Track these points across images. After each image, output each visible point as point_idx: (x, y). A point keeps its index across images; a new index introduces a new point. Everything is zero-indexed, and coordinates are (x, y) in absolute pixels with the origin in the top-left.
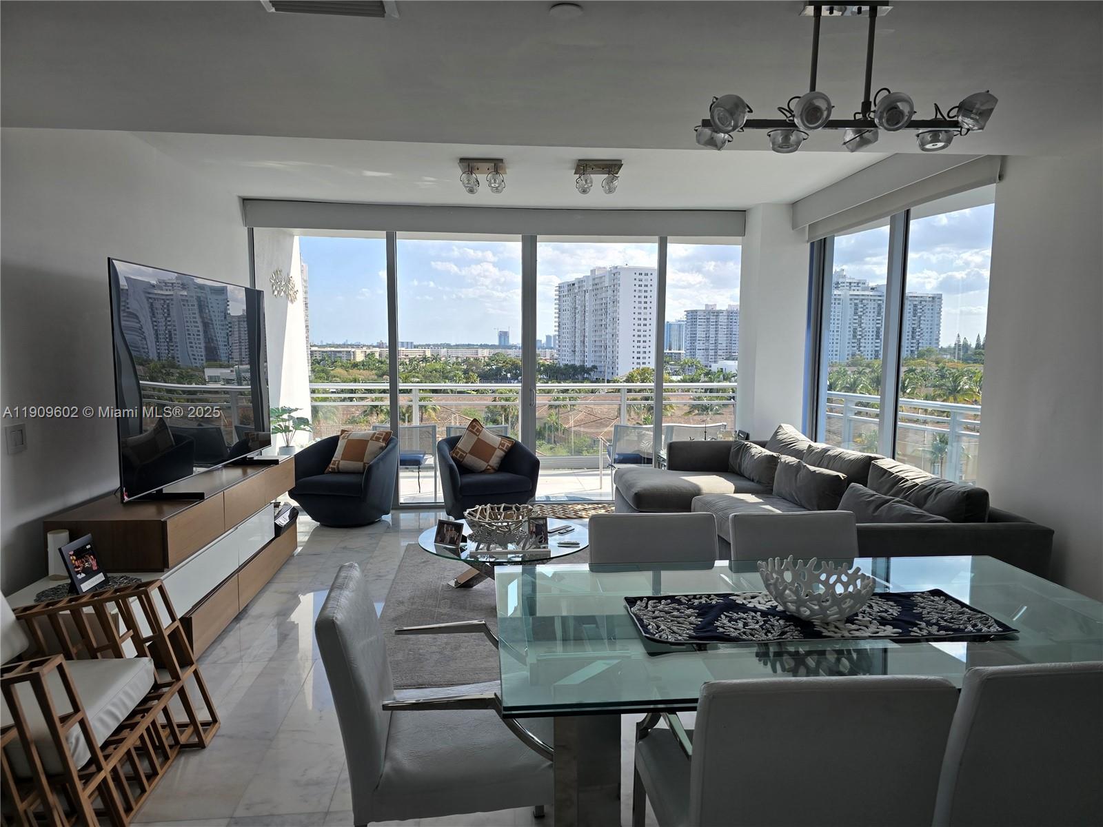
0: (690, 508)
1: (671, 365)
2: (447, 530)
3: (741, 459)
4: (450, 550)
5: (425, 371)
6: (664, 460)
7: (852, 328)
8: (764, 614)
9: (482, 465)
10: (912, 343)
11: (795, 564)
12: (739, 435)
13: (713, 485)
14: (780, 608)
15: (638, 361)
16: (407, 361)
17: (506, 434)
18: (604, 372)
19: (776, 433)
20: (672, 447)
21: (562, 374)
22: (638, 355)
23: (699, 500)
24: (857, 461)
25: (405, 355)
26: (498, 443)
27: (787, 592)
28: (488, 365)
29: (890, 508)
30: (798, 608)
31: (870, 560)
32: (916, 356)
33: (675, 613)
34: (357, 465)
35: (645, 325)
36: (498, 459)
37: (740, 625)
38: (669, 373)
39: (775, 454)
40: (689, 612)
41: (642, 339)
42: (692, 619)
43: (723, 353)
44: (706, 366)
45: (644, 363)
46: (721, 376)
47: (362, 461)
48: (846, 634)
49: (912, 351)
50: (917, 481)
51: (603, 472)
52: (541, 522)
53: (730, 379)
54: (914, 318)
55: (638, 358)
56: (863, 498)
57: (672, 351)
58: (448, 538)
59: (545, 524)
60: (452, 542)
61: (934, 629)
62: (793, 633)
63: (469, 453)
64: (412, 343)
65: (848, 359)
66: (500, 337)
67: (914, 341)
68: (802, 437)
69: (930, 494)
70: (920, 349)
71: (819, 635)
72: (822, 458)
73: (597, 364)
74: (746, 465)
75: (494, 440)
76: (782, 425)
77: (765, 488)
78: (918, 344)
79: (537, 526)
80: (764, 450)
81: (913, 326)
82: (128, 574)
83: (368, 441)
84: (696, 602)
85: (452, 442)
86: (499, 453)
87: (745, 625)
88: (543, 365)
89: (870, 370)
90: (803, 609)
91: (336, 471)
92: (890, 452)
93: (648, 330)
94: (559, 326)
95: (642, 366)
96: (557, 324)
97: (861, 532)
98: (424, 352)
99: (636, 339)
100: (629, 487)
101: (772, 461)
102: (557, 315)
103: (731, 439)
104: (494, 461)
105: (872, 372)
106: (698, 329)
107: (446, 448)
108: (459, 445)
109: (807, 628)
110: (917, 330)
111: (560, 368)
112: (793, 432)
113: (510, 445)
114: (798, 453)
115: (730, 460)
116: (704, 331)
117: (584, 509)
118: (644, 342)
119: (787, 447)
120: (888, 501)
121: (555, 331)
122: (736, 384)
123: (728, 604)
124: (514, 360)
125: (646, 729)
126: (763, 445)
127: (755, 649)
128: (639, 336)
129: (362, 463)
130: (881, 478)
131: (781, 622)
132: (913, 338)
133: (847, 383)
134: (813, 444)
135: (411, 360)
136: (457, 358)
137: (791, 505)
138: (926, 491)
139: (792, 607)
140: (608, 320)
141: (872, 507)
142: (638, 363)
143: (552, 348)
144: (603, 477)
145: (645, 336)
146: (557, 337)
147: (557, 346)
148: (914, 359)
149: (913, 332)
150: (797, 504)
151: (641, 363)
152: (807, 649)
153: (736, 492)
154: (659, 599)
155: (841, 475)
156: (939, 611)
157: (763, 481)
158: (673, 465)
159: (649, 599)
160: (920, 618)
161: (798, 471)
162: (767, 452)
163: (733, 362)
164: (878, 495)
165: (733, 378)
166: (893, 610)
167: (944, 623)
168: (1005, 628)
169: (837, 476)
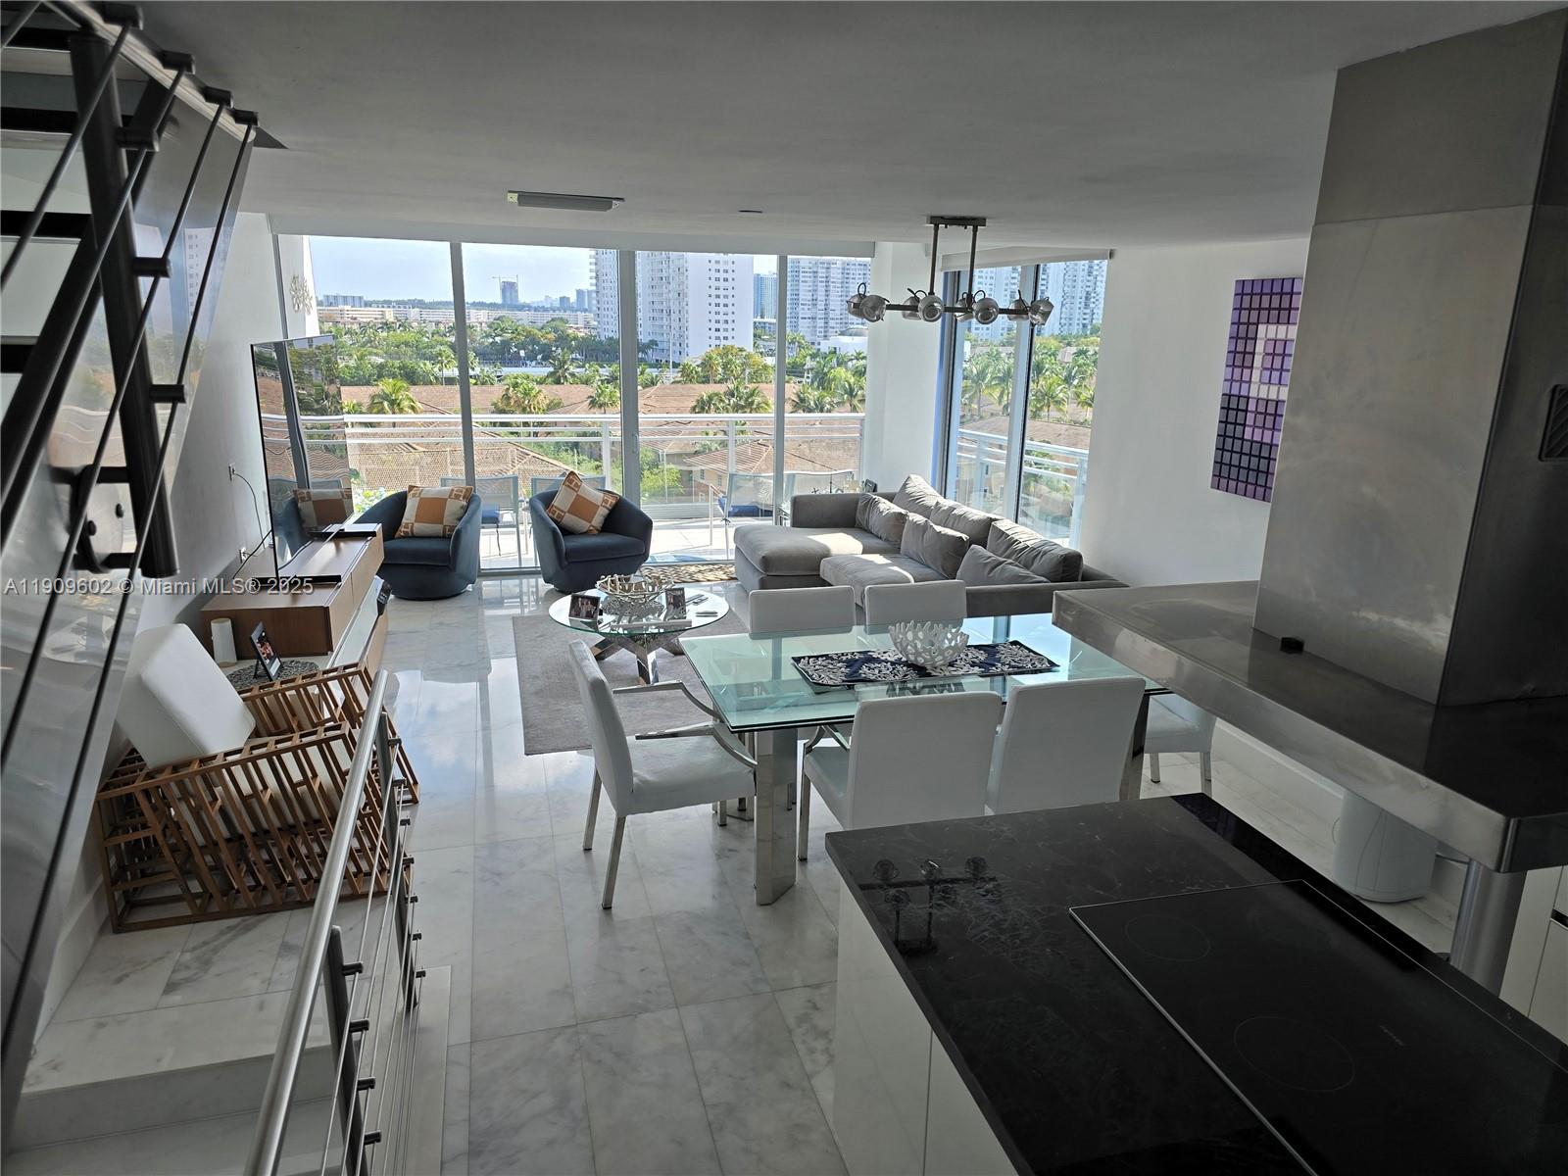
1: (763, 340)
2: (582, 604)
3: (869, 515)
4: (586, 623)
5: (388, 344)
6: (786, 515)
7: (1009, 291)
8: (893, 663)
9: (583, 525)
10: (1085, 314)
11: (915, 627)
12: (866, 485)
13: (841, 544)
14: (904, 659)
15: (718, 334)
16: (355, 327)
17: (604, 485)
18: (668, 350)
19: (905, 485)
20: (796, 502)
21: (605, 352)
22: (717, 326)
23: (829, 562)
24: (979, 522)
25: (352, 318)
26: (601, 500)
27: (909, 647)
28: (488, 336)
29: (1003, 570)
30: (916, 658)
31: (992, 618)
32: (1088, 332)
33: (830, 666)
34: (437, 529)
35: (726, 280)
36: (602, 519)
37: (877, 671)
38: (761, 353)
39: (903, 511)
40: (840, 665)
41: (722, 301)
42: (843, 669)
43: (837, 323)
44: (813, 343)
45: (726, 338)
46: (835, 360)
47: (442, 523)
48: (947, 674)
49: (1084, 326)
50: (1028, 543)
51: (714, 523)
52: (679, 593)
53: (846, 363)
54: (1089, 278)
55: (718, 330)
56: (982, 560)
57: (765, 320)
58: (584, 612)
59: (683, 595)
60: (589, 615)
61: (1006, 668)
62: (912, 674)
63: (568, 512)
64: (360, 298)
65: (1002, 335)
66: (504, 291)
67: (1087, 311)
68: (931, 490)
69: (1037, 556)
70: (1094, 321)
71: (929, 675)
72: (949, 517)
73: (657, 338)
74: (874, 522)
75: (597, 497)
76: (912, 476)
77: (892, 549)
78: (1093, 314)
79: (675, 597)
80: (892, 505)
81: (1087, 289)
82: (296, 659)
83: (446, 500)
84: (844, 658)
85: (547, 499)
86: (602, 512)
87: (880, 671)
88: (575, 339)
90: (919, 659)
91: (410, 534)
92: (1013, 517)
93: (730, 289)
94: (597, 277)
95: (723, 342)
96: (594, 274)
97: (969, 594)
98: (383, 314)
99: (714, 301)
100: (754, 549)
101: (901, 518)
102: (594, 260)
103: (858, 491)
104: (598, 520)
106: (801, 288)
107: (540, 506)
108: (556, 502)
109: (921, 671)
110: (1093, 295)
111: (601, 342)
112: (922, 486)
113: (614, 502)
114: (925, 511)
115: (858, 515)
116: (810, 291)
117: (700, 571)
118: (726, 305)
119: (915, 503)
120: (1003, 562)
121: (592, 285)
122: (863, 414)
123: (868, 659)
124: (529, 329)
125: (811, 746)
126: (890, 498)
127: (886, 687)
128: (718, 296)
129: (441, 526)
130: (998, 540)
131: (905, 668)
132: (1087, 306)
133: (999, 371)
134: (941, 499)
135: (364, 327)
136: (438, 323)
138: (1034, 553)
139: (912, 658)
140: (671, 270)
141: (988, 569)
142: (718, 338)
143: (585, 310)
144: (714, 530)
145: (726, 297)
146: (594, 295)
147: (595, 308)
148: (1086, 336)
149: (1086, 298)
151: (722, 338)
152: (921, 684)
153: (863, 553)
154: (817, 657)
155: (965, 537)
156: (1012, 655)
157: (890, 539)
158: (799, 522)
159: (810, 657)
160: (999, 661)
161: (924, 532)
162: (896, 509)
163: (851, 338)
164: (994, 557)
165: (850, 363)
166: (982, 656)
167: (1013, 663)
168: (1052, 664)
169: (961, 537)
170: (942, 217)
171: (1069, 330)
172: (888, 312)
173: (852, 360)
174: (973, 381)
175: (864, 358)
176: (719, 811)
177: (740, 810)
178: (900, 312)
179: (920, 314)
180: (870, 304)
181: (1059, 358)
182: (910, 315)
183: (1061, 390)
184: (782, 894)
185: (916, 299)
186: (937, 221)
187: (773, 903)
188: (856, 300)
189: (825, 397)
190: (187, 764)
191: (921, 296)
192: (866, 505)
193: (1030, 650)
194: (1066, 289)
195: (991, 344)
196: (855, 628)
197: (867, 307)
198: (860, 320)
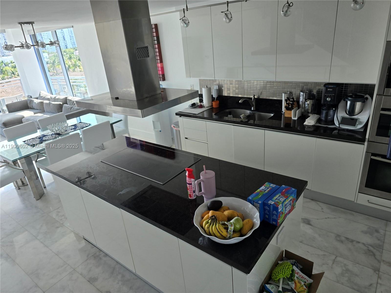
0: (22, 122)
3: (32, 104)
6: (6, 110)
8: (51, 135)
12: (28, 97)
13: (27, 114)
19: (40, 94)
20: (8, 106)
23: (24, 119)
24: (64, 99)
29: (74, 108)
33: (34, 140)
37: (47, 138)
39: (42, 101)
40: (37, 139)
42: (38, 140)
56: (67, 108)
62: (57, 136)
68: (48, 94)
71: (61, 135)
72: (55, 99)
74: (34, 106)
76: (41, 91)
77: (43, 111)
84: (38, 138)
89: (66, 53)
92: (72, 95)
101: (42, 103)
105: (67, 54)
109: (59, 134)
114: (48, 99)
115: (29, 105)
119: (44, 99)
120: (72, 107)
123: (44, 136)
126: (37, 98)
130: (70, 102)
131: (55, 135)
134: (52, 96)
137: (51, 113)
139: (55, 132)
141: (70, 109)
150: (52, 113)
153: (34, 114)
154: (30, 139)
155: (61, 103)
156: (80, 125)
157: (41, 108)
158: (10, 111)
159: (28, 140)
160: (77, 127)
161: (50, 105)
162: (39, 101)
163: (6, 57)
164: (70, 106)
165: (9, 65)
166: (73, 127)
167: (81, 127)
168: (90, 124)
169: (60, 104)
170: (22, 22)
171: (75, 46)
172: (16, 48)
173: (9, 64)
174: (52, 64)
175: (14, 62)
176: (17, 186)
177: (23, 184)
178: (19, 48)
179: (25, 48)
180: (10, 47)
181: (75, 54)
182: (22, 48)
183: (79, 63)
184: (42, 196)
185: (22, 44)
186: (21, 23)
187: (41, 198)
188: (5, 46)
189: (4, 76)
191: (24, 43)
192: (30, 101)
193: (84, 123)
194: (70, 34)
195: (54, 53)
196: (38, 130)
197: (10, 48)
198: (8, 51)
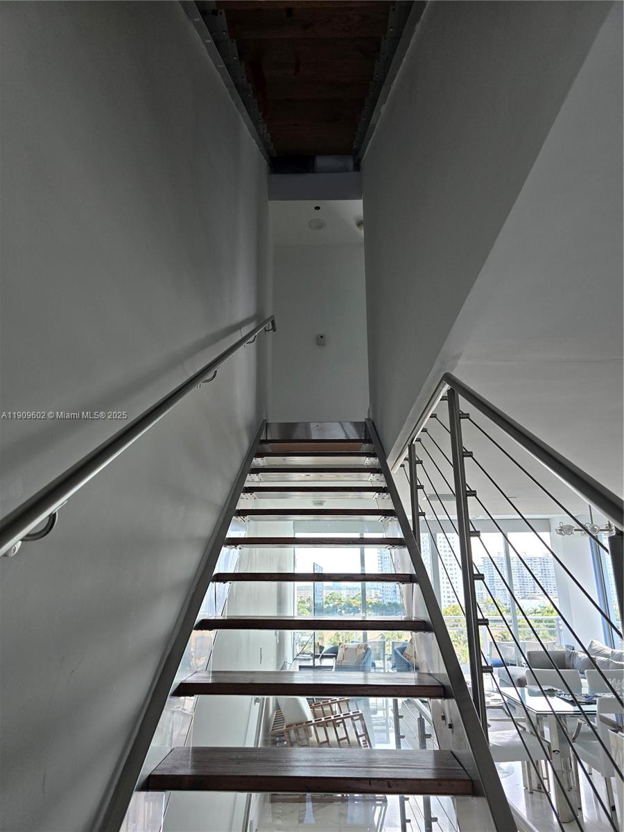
3: (573, 660)
12: (568, 647)
68: (606, 647)
74: (575, 665)
76: (593, 641)
83: (356, 649)
85: (402, 650)
103: (563, 650)
107: (399, 653)
112: (600, 645)
119: (600, 653)
134: (613, 650)
142: (449, 602)
190: (302, 723)
192: (570, 656)
